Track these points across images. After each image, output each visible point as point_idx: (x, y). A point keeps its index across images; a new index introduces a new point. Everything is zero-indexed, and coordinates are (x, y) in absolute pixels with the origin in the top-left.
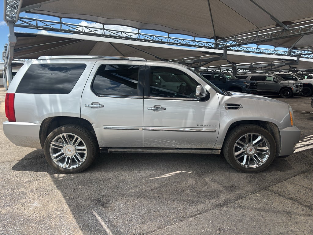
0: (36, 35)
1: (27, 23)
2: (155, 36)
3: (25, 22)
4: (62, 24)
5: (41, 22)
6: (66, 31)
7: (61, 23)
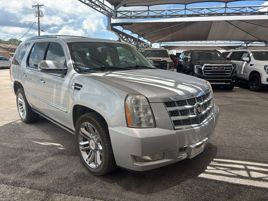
0: (132, 23)
1: (125, 15)
2: (248, 7)
3: (123, 15)
4: (149, 12)
5: (134, 12)
6: (153, 17)
7: (148, 10)
